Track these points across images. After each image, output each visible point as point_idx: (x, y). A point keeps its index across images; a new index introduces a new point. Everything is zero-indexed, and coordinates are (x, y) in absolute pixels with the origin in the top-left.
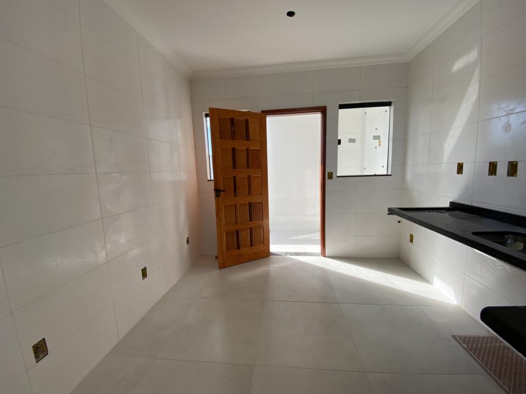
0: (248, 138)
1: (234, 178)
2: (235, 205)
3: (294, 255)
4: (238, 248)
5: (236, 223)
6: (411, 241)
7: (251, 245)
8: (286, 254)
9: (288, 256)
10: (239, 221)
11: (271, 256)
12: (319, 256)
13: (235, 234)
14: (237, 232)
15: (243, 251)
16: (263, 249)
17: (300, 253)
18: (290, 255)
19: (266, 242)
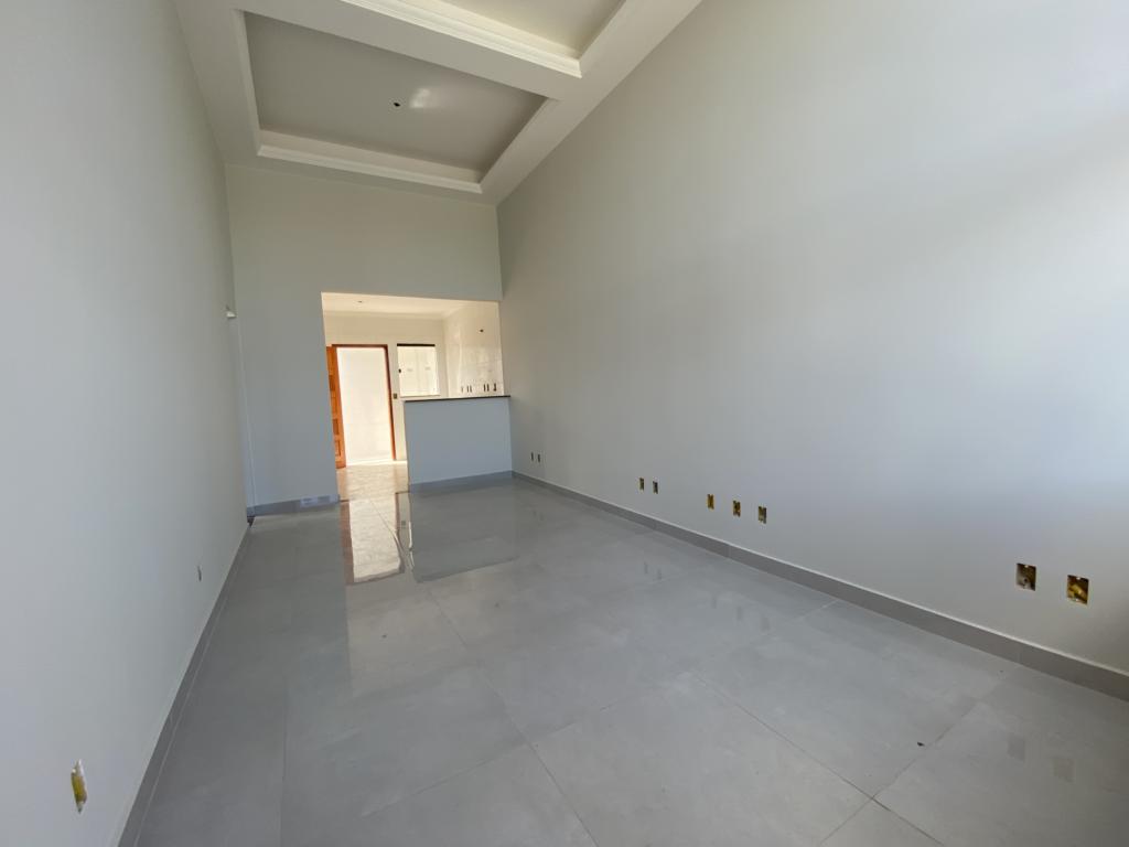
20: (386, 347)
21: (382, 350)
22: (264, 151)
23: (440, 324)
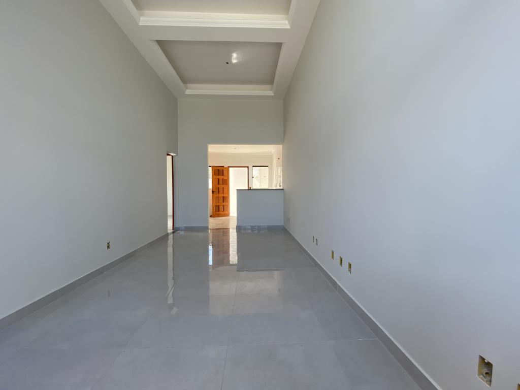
0: (223, 175)
1: (218, 188)
2: (218, 197)
4: (219, 211)
5: (218, 202)
7: (224, 211)
13: (218, 206)
16: (227, 213)
20: (248, 167)
21: (247, 168)
22: (188, 92)
23: (270, 157)
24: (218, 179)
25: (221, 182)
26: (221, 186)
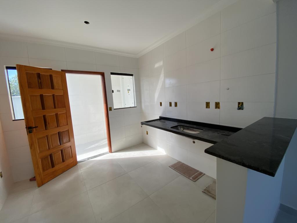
1: (44, 116)
2: (47, 136)
3: (94, 158)
4: (53, 166)
5: (49, 149)
6: (147, 134)
7: (63, 161)
8: (88, 159)
9: (90, 160)
10: (52, 147)
11: (78, 164)
12: (109, 153)
13: (49, 157)
14: (51, 156)
15: (57, 167)
16: (73, 161)
17: (97, 155)
18: (92, 158)
19: (73, 156)
20: (103, 74)
21: (101, 76)
24: (42, 96)
25: (49, 103)
26: (50, 113)
